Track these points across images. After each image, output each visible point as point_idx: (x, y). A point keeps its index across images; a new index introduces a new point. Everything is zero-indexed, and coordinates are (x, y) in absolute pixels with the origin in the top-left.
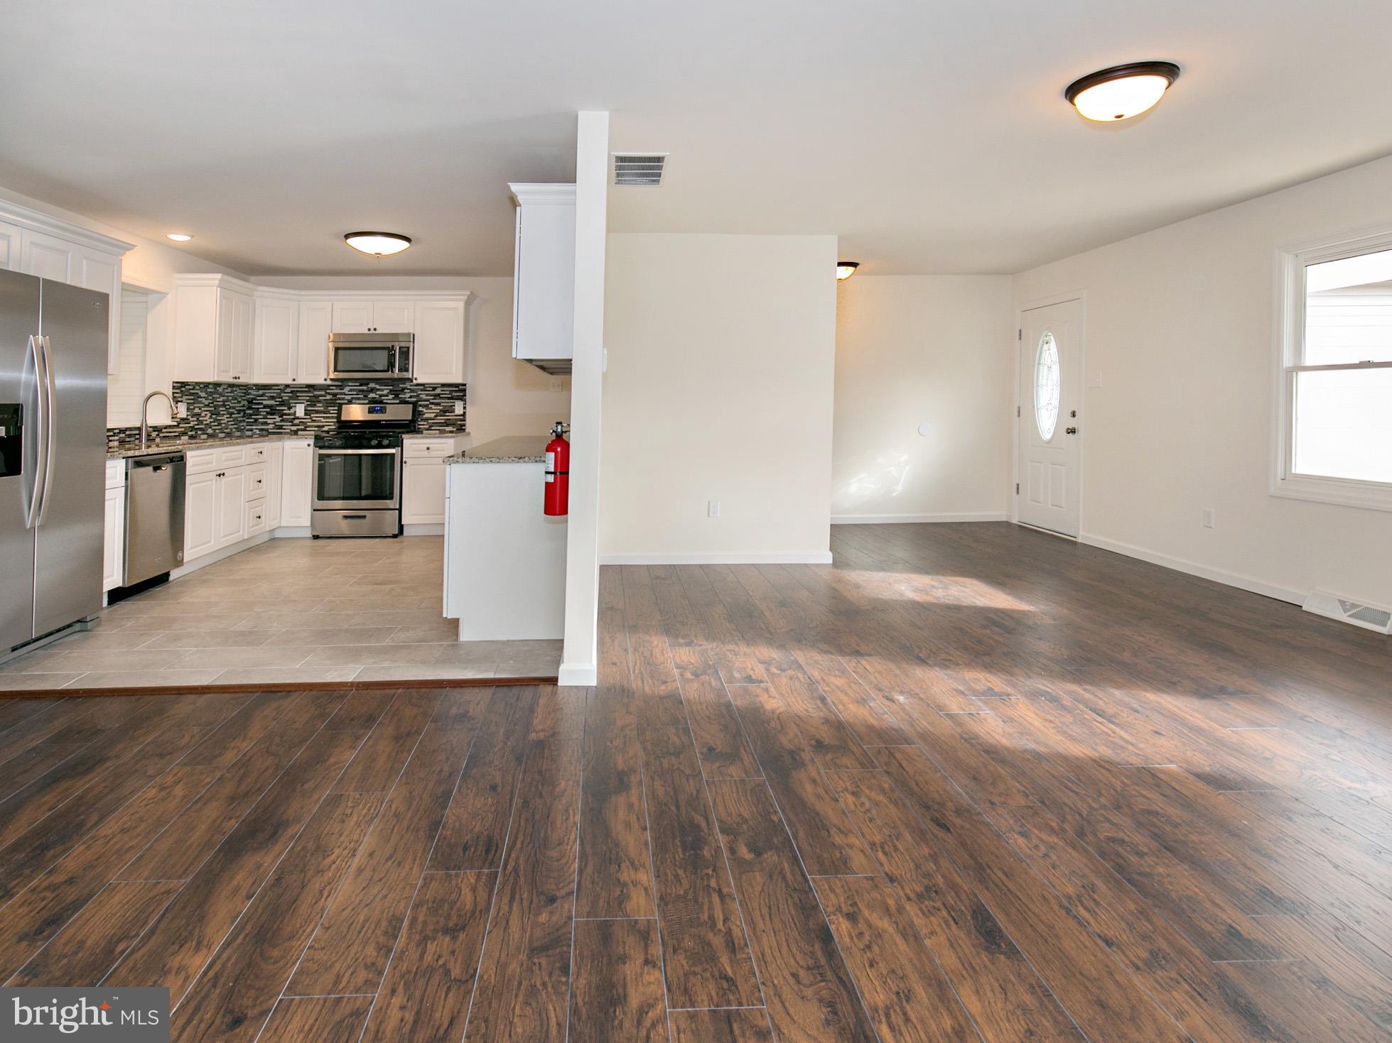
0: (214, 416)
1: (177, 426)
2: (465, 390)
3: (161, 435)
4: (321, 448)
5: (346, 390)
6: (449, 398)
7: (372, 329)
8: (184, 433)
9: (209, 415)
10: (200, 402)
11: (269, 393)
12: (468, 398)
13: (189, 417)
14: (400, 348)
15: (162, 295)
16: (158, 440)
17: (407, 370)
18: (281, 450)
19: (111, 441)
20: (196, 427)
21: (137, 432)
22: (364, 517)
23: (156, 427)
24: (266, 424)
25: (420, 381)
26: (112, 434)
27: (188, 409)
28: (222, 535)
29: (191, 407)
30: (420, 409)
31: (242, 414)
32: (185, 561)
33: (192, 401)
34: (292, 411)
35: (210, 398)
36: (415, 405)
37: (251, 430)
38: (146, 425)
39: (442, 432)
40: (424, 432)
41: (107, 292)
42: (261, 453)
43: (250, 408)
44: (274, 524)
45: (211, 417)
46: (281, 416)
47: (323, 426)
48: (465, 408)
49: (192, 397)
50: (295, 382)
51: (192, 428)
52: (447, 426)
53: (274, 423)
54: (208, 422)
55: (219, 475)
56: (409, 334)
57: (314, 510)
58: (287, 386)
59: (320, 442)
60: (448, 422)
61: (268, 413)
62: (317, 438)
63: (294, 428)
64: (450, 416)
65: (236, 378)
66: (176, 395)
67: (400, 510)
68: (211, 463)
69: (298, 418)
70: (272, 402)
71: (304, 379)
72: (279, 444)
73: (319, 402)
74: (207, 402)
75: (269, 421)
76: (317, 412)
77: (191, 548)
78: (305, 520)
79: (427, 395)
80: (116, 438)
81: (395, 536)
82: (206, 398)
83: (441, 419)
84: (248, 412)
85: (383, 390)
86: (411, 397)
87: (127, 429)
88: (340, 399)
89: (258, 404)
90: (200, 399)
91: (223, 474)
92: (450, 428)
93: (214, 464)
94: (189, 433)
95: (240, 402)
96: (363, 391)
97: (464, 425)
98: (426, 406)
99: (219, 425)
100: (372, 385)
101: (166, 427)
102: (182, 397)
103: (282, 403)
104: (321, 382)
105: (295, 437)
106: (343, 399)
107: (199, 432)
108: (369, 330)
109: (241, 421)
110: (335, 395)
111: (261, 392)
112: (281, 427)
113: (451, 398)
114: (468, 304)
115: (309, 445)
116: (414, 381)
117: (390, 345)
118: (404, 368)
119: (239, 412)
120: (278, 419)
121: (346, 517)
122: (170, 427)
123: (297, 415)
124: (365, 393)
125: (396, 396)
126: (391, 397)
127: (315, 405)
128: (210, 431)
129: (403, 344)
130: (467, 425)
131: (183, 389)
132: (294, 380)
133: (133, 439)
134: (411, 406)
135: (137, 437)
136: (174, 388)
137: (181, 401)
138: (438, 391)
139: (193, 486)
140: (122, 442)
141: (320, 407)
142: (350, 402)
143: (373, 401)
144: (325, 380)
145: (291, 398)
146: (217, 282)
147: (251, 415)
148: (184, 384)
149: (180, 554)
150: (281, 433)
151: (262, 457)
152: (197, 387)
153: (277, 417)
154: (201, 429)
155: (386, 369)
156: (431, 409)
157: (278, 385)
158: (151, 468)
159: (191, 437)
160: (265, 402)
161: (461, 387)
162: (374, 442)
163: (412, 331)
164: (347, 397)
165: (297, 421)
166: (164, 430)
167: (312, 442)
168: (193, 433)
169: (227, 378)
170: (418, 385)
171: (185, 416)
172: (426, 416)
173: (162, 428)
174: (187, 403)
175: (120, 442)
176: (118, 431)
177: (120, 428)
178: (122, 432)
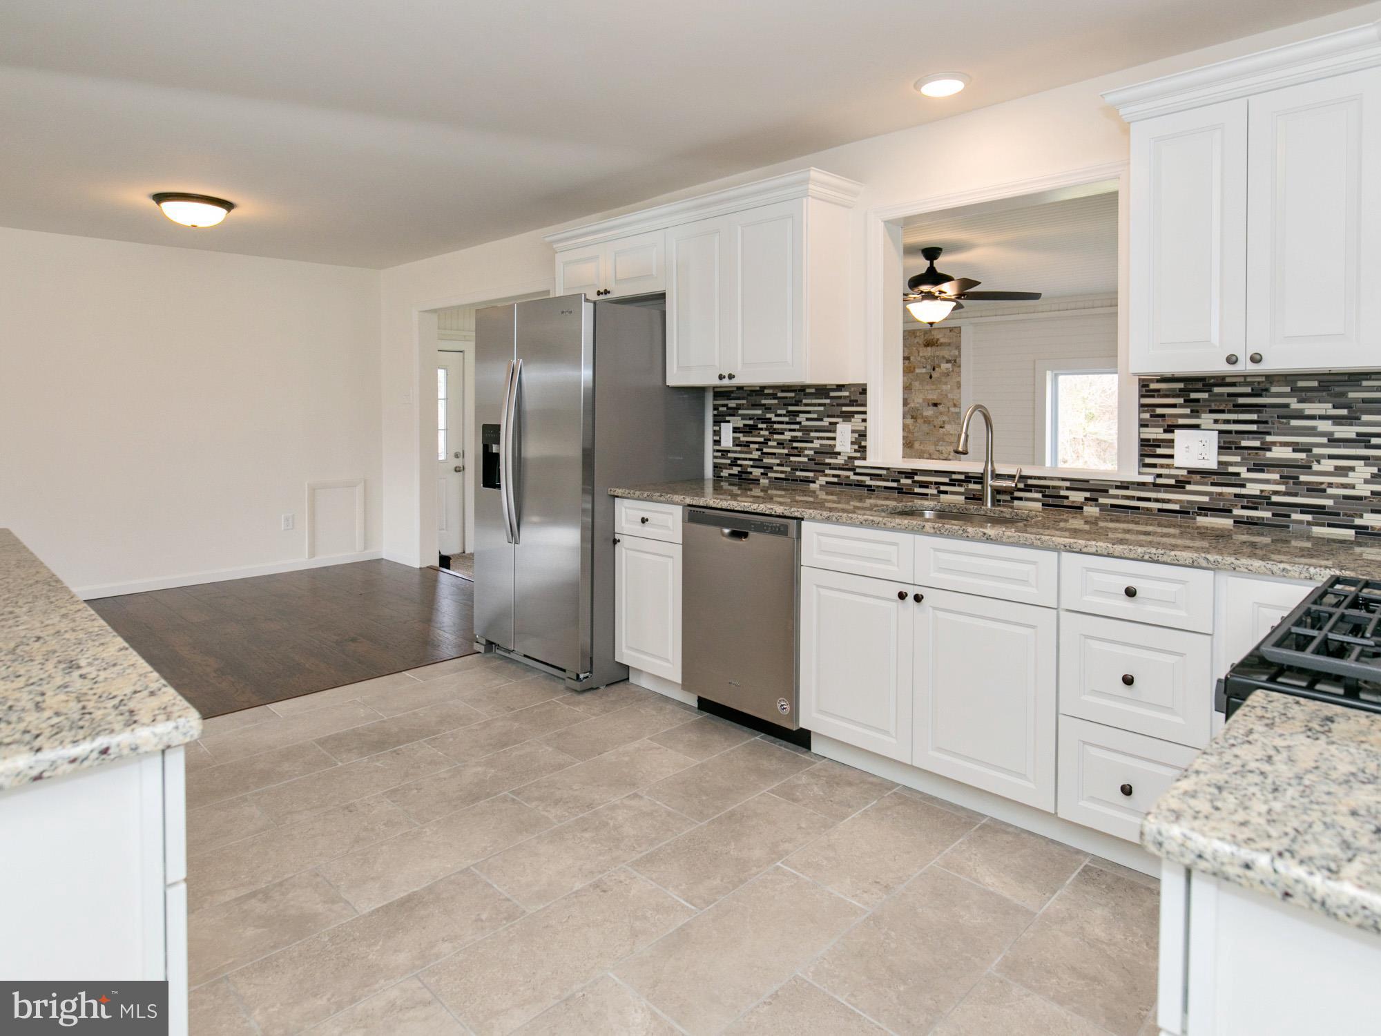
26: (946, 480)
27: (1229, 448)
29: (1246, 443)
33: (1248, 427)
80: (960, 489)
102: (1192, 416)
131: (1199, 395)
137: (1192, 427)
140: (973, 498)
148: (1201, 382)
158: (724, 532)
171: (1212, 466)
173: (1111, 487)
174: (1221, 432)
175: (966, 498)
176: (962, 477)
177: (968, 473)
178: (973, 480)
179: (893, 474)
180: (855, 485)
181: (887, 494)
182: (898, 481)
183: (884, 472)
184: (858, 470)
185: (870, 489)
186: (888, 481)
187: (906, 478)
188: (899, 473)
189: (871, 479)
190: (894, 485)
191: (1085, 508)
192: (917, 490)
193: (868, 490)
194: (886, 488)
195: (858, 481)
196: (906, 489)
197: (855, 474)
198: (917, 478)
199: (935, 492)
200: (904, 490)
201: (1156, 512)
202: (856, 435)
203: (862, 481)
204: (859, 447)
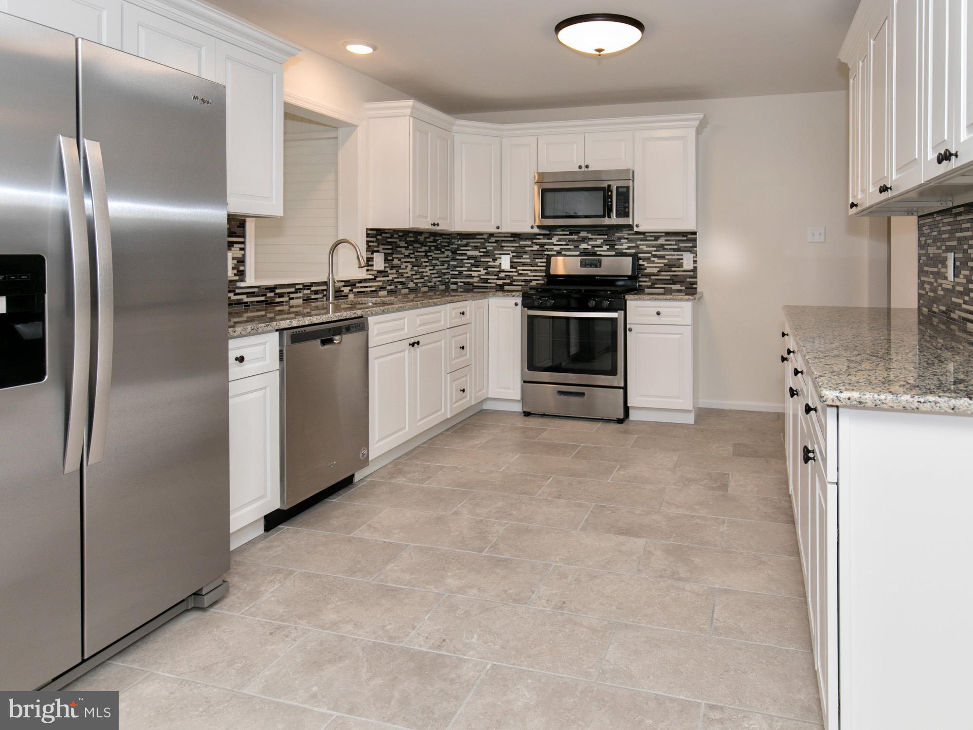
0: (415, 268)
1: (374, 280)
2: (695, 240)
3: (355, 290)
4: (530, 308)
5: (554, 240)
6: (675, 250)
7: (583, 166)
8: (382, 288)
9: (410, 267)
10: (400, 253)
11: (473, 243)
12: (699, 249)
13: (387, 269)
14: (617, 188)
15: (352, 127)
16: (351, 296)
17: (627, 215)
18: (486, 309)
19: (293, 298)
20: (396, 280)
21: (324, 288)
22: (582, 394)
23: (349, 281)
24: (471, 276)
25: (641, 229)
26: (293, 290)
27: (386, 260)
28: (419, 418)
29: (390, 258)
30: (641, 262)
31: (446, 265)
32: (370, 458)
33: (390, 251)
34: (497, 263)
35: (411, 247)
36: (635, 258)
37: (456, 283)
38: (334, 279)
39: (668, 292)
40: (647, 290)
41: (221, 82)
42: (463, 313)
43: (454, 259)
44: (482, 395)
45: (412, 269)
46: (486, 269)
47: (531, 281)
48: (695, 262)
49: (390, 247)
50: (499, 231)
51: (392, 282)
52: (674, 283)
53: (479, 276)
54: (409, 275)
55: (413, 345)
56: (628, 170)
57: (525, 382)
58: (491, 235)
59: (528, 302)
60: (675, 279)
61: (472, 265)
62: (526, 297)
63: (500, 282)
64: (676, 271)
65: (434, 225)
66: (370, 244)
67: (625, 388)
68: (403, 329)
69: (503, 271)
70: (476, 253)
71: (508, 228)
72: (483, 302)
73: (525, 253)
74: (407, 253)
75: (474, 274)
76: (524, 264)
77: (379, 440)
78: (515, 393)
79: (648, 246)
80: (300, 295)
81: (620, 421)
82: (406, 248)
83: (665, 275)
84: (452, 263)
85: (596, 240)
86: (629, 248)
87: (312, 284)
88: (547, 250)
89: (462, 255)
90: (399, 249)
91: (418, 343)
92: (677, 287)
93: (406, 331)
94: (388, 288)
95: (443, 253)
96: (573, 241)
97: (696, 283)
98: (647, 259)
99: (422, 278)
100: (583, 234)
101: (361, 281)
102: (378, 246)
103: (487, 254)
104: (528, 230)
105: (500, 293)
106: (551, 250)
107: (400, 287)
108: (580, 167)
109: (445, 274)
110: (542, 245)
111: (464, 242)
112: (486, 281)
113: (678, 250)
114: (699, 131)
115: (516, 304)
116: (636, 229)
117: (605, 185)
118: (624, 212)
119: (442, 264)
120: (483, 272)
121: (561, 393)
122: (365, 280)
123: (503, 267)
124: (576, 244)
125: (612, 247)
126: (605, 247)
127: (520, 257)
128: (411, 285)
129: (620, 184)
130: (699, 283)
131: (379, 237)
132: (498, 228)
133: (321, 296)
134: (631, 258)
135: (325, 293)
136: (368, 235)
137: (378, 251)
138: (661, 241)
139: (380, 360)
140: (307, 299)
141: (526, 259)
142: (559, 253)
143: (585, 253)
144: (532, 227)
145: (495, 248)
146: (409, 111)
147: (455, 267)
148: (380, 231)
149: (364, 452)
150: (486, 287)
151: (464, 319)
152: (396, 236)
153: (481, 269)
154: (401, 283)
155: (602, 213)
156: (653, 262)
157: (482, 234)
158: (319, 341)
159: (391, 292)
160: (469, 253)
161: (689, 236)
162: (592, 303)
163: (631, 167)
164: (557, 248)
165: (502, 275)
166: (358, 285)
167: (519, 300)
168: (393, 287)
169: (424, 224)
170: (637, 233)
171: (382, 268)
172: (648, 271)
173: (356, 282)
174: (385, 253)
175: (304, 300)
176: (301, 287)
177: (304, 283)
178: (306, 288)
179: (263, 290)
180: (235, 304)
181: (258, 307)
182: (265, 295)
183: (256, 290)
184: (237, 291)
185: (246, 304)
186: (258, 296)
187: (271, 292)
188: (266, 289)
189: (247, 297)
190: (263, 298)
191: (349, 295)
192: (278, 300)
193: (245, 306)
194: (258, 302)
195: (237, 300)
196: (271, 300)
197: (236, 294)
198: (277, 291)
199: (287, 299)
200: (269, 302)
201: (369, 292)
202: (235, 262)
203: (240, 300)
204: (238, 271)
